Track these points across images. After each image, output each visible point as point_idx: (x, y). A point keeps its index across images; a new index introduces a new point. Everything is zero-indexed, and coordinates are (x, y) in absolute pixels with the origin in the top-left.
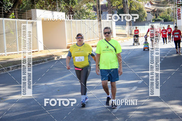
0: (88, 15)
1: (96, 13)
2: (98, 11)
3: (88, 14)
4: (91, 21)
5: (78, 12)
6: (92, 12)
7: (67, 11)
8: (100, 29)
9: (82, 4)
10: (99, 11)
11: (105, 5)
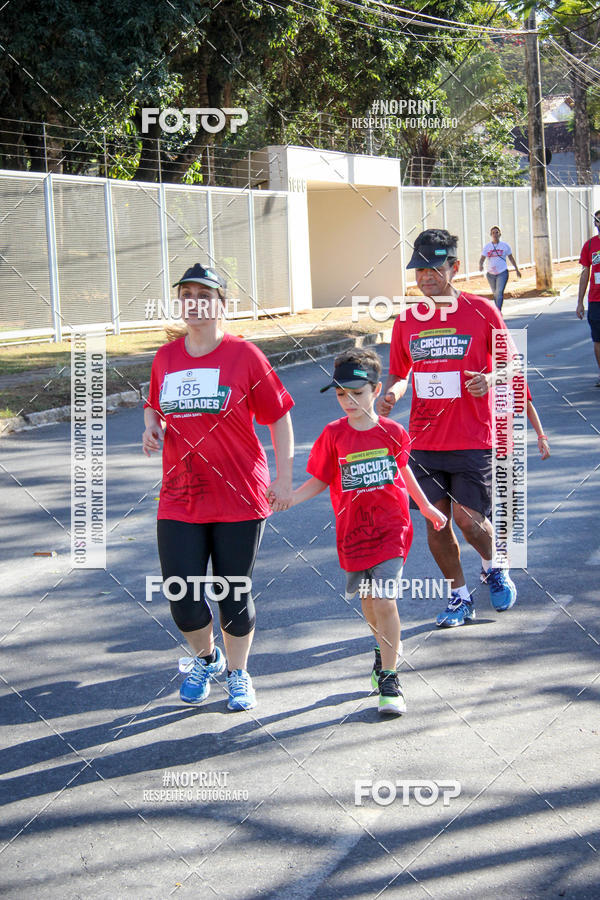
0: (493, 166)
1: (524, 158)
2: (533, 150)
3: (490, 162)
4: (502, 193)
5: (453, 155)
6: (507, 153)
7: (410, 151)
8: (540, 226)
9: (468, 121)
10: (539, 152)
11: (562, 126)
